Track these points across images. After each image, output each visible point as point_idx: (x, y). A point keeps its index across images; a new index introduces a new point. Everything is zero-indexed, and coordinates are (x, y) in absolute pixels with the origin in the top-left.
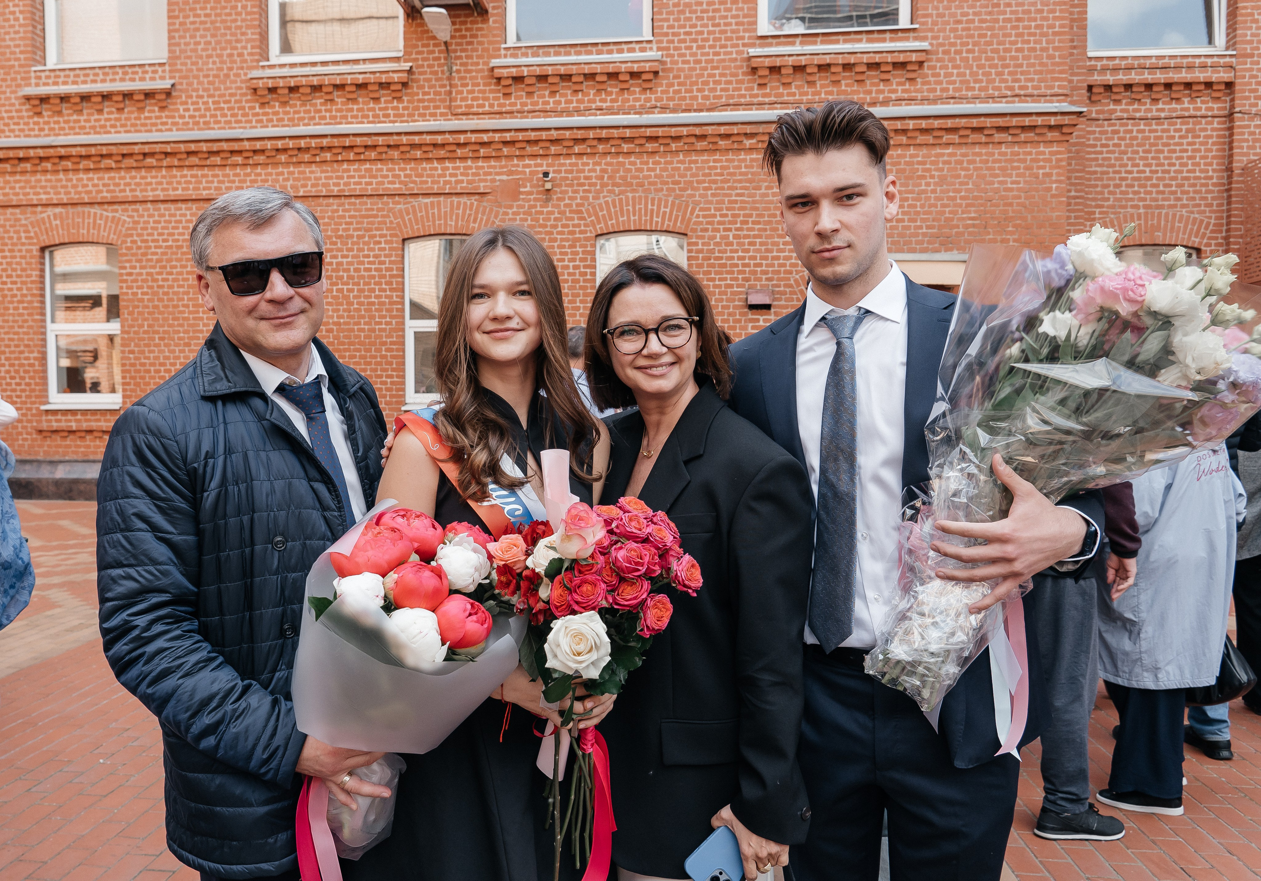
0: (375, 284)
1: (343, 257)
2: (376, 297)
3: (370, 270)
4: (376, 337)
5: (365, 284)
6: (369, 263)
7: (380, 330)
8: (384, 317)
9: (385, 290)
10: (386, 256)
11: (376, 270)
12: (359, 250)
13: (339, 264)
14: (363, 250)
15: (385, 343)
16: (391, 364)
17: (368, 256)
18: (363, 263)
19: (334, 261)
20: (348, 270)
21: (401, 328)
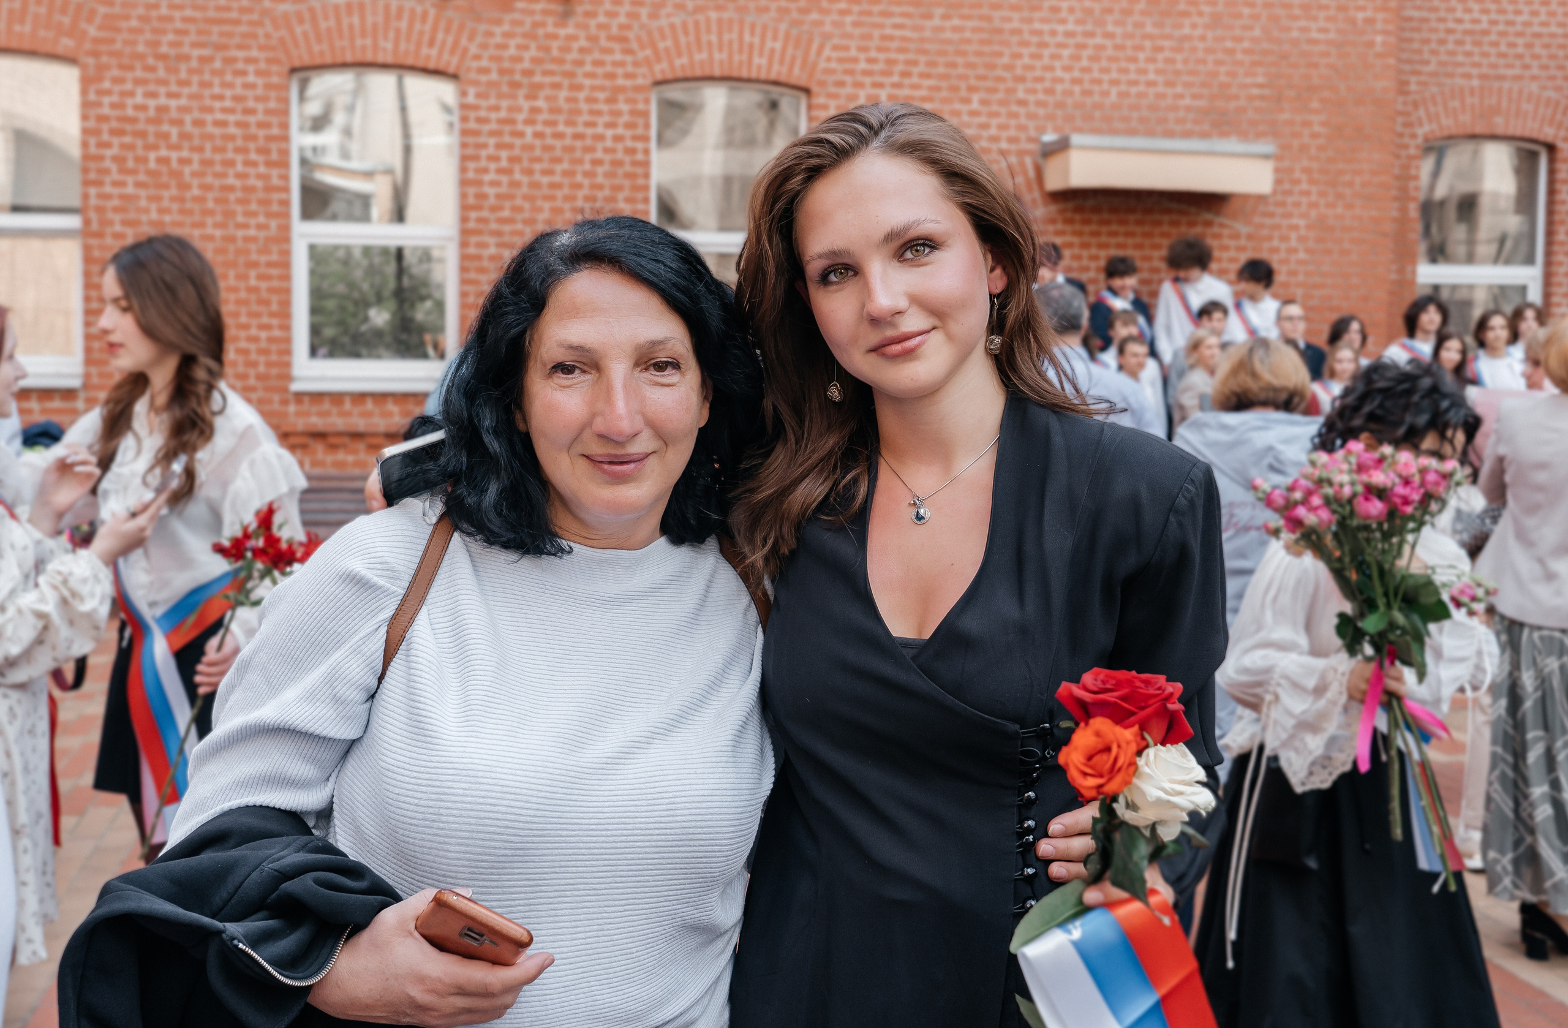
0: (237, 150)
1: (171, 95)
2: (239, 176)
3: (223, 124)
4: (238, 252)
5: (216, 150)
6: (225, 110)
7: (247, 239)
8: (254, 214)
9: (254, 164)
10: (258, 99)
11: (238, 124)
12: (204, 85)
13: (162, 110)
14: (208, 85)
15: (254, 265)
16: (267, 303)
17: (220, 98)
18: (210, 110)
19: (152, 103)
20: (179, 123)
21: (284, 237)
